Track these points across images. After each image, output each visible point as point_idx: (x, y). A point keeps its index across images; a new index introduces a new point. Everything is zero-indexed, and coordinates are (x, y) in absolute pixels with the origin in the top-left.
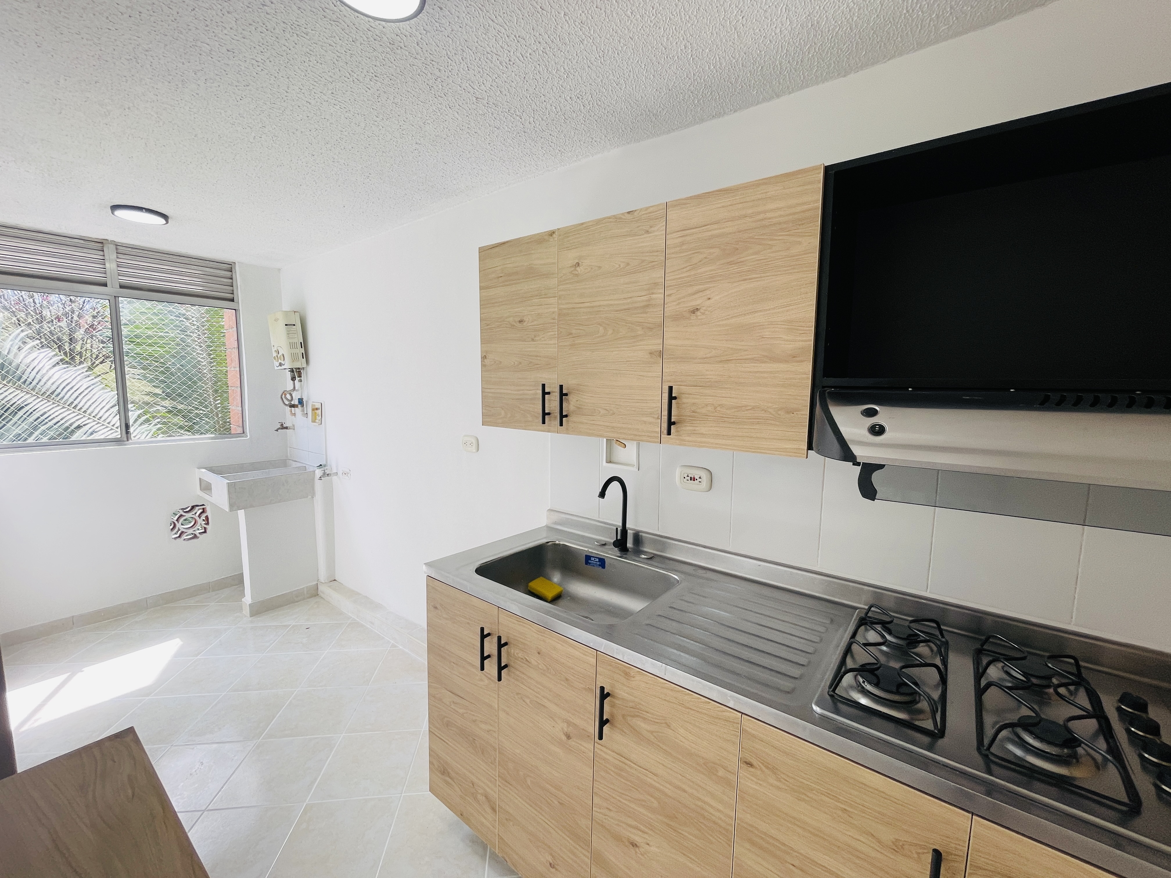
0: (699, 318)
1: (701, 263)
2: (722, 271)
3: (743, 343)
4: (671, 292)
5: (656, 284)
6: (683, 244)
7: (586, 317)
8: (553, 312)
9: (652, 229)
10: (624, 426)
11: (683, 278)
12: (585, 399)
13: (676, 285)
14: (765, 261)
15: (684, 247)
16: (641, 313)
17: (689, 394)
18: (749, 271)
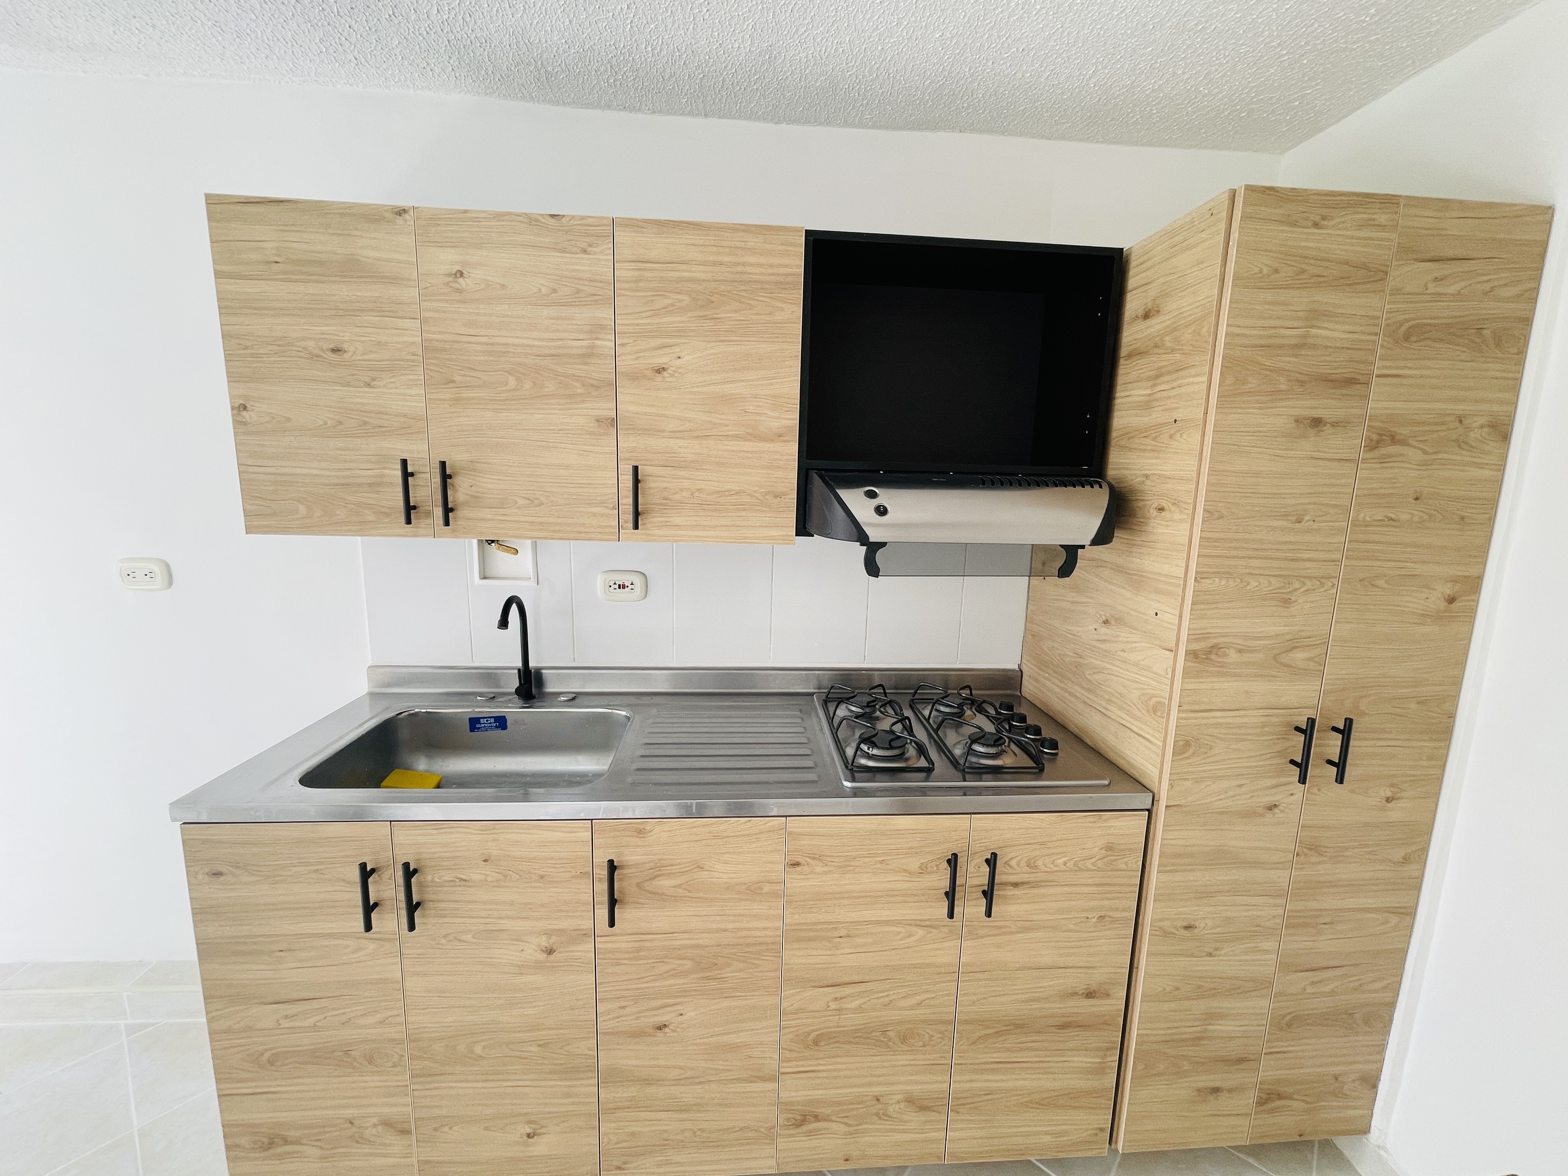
0: (667, 380)
1: (665, 310)
2: (694, 325)
3: (723, 417)
4: (625, 341)
5: (602, 327)
6: (638, 281)
7: (482, 358)
8: (413, 343)
9: (592, 249)
10: (560, 520)
11: (642, 324)
12: (487, 483)
13: (632, 333)
14: (745, 322)
15: (641, 284)
16: (580, 364)
17: (658, 477)
18: (728, 331)
